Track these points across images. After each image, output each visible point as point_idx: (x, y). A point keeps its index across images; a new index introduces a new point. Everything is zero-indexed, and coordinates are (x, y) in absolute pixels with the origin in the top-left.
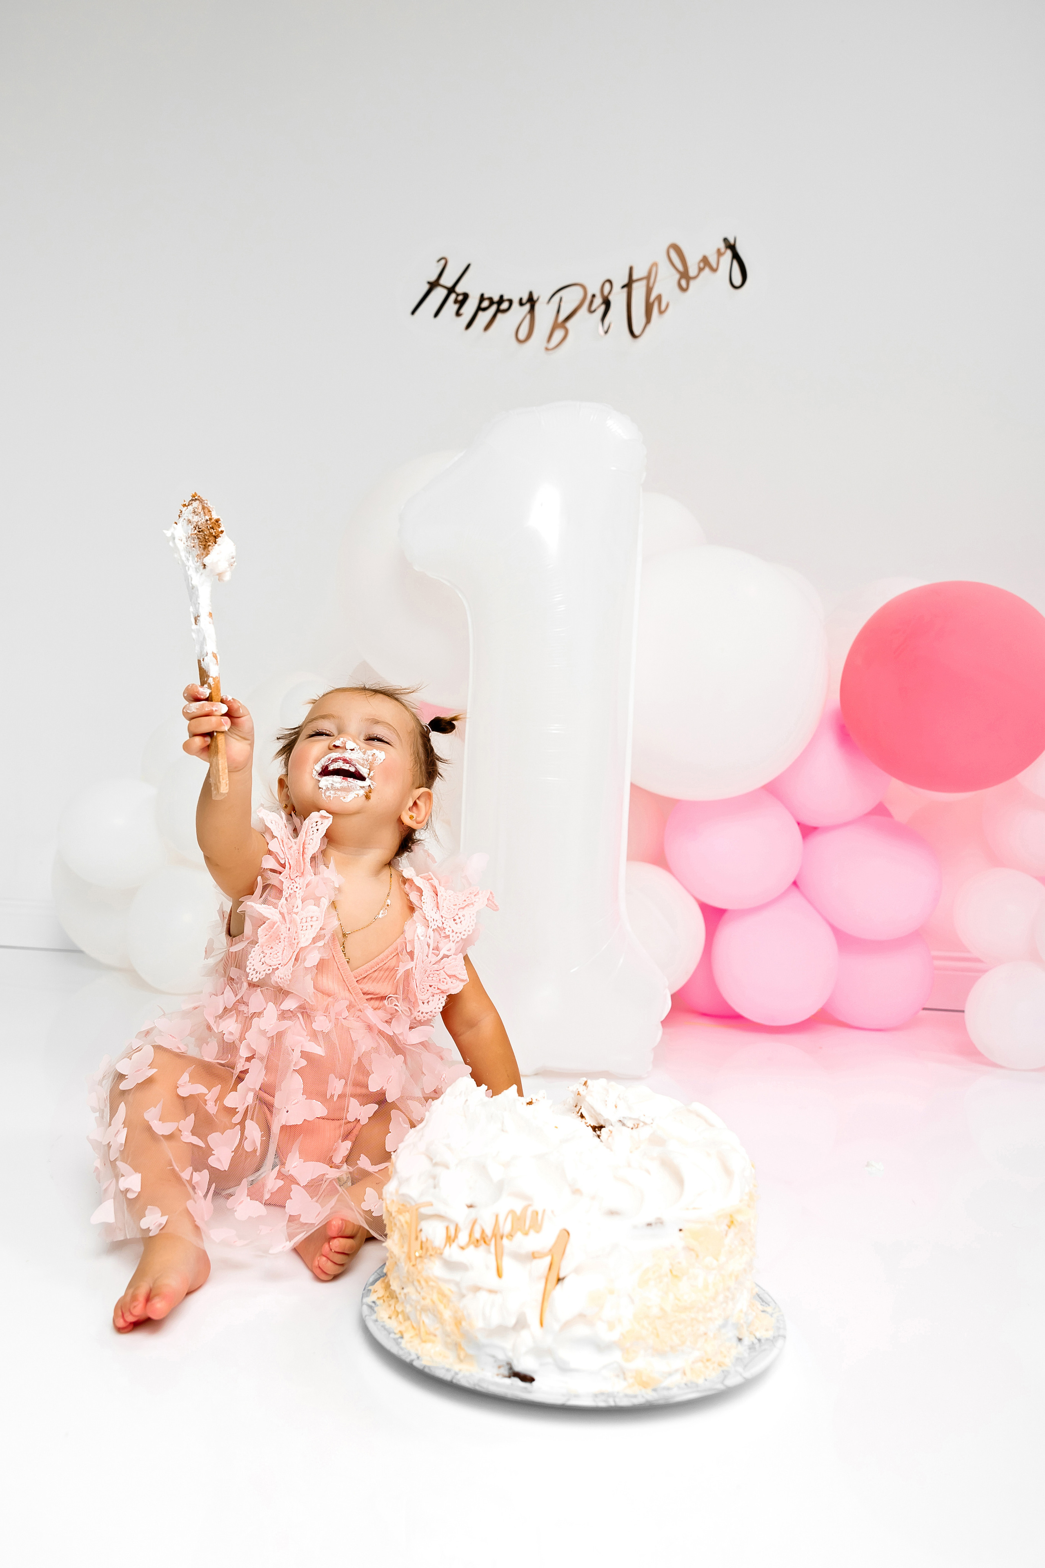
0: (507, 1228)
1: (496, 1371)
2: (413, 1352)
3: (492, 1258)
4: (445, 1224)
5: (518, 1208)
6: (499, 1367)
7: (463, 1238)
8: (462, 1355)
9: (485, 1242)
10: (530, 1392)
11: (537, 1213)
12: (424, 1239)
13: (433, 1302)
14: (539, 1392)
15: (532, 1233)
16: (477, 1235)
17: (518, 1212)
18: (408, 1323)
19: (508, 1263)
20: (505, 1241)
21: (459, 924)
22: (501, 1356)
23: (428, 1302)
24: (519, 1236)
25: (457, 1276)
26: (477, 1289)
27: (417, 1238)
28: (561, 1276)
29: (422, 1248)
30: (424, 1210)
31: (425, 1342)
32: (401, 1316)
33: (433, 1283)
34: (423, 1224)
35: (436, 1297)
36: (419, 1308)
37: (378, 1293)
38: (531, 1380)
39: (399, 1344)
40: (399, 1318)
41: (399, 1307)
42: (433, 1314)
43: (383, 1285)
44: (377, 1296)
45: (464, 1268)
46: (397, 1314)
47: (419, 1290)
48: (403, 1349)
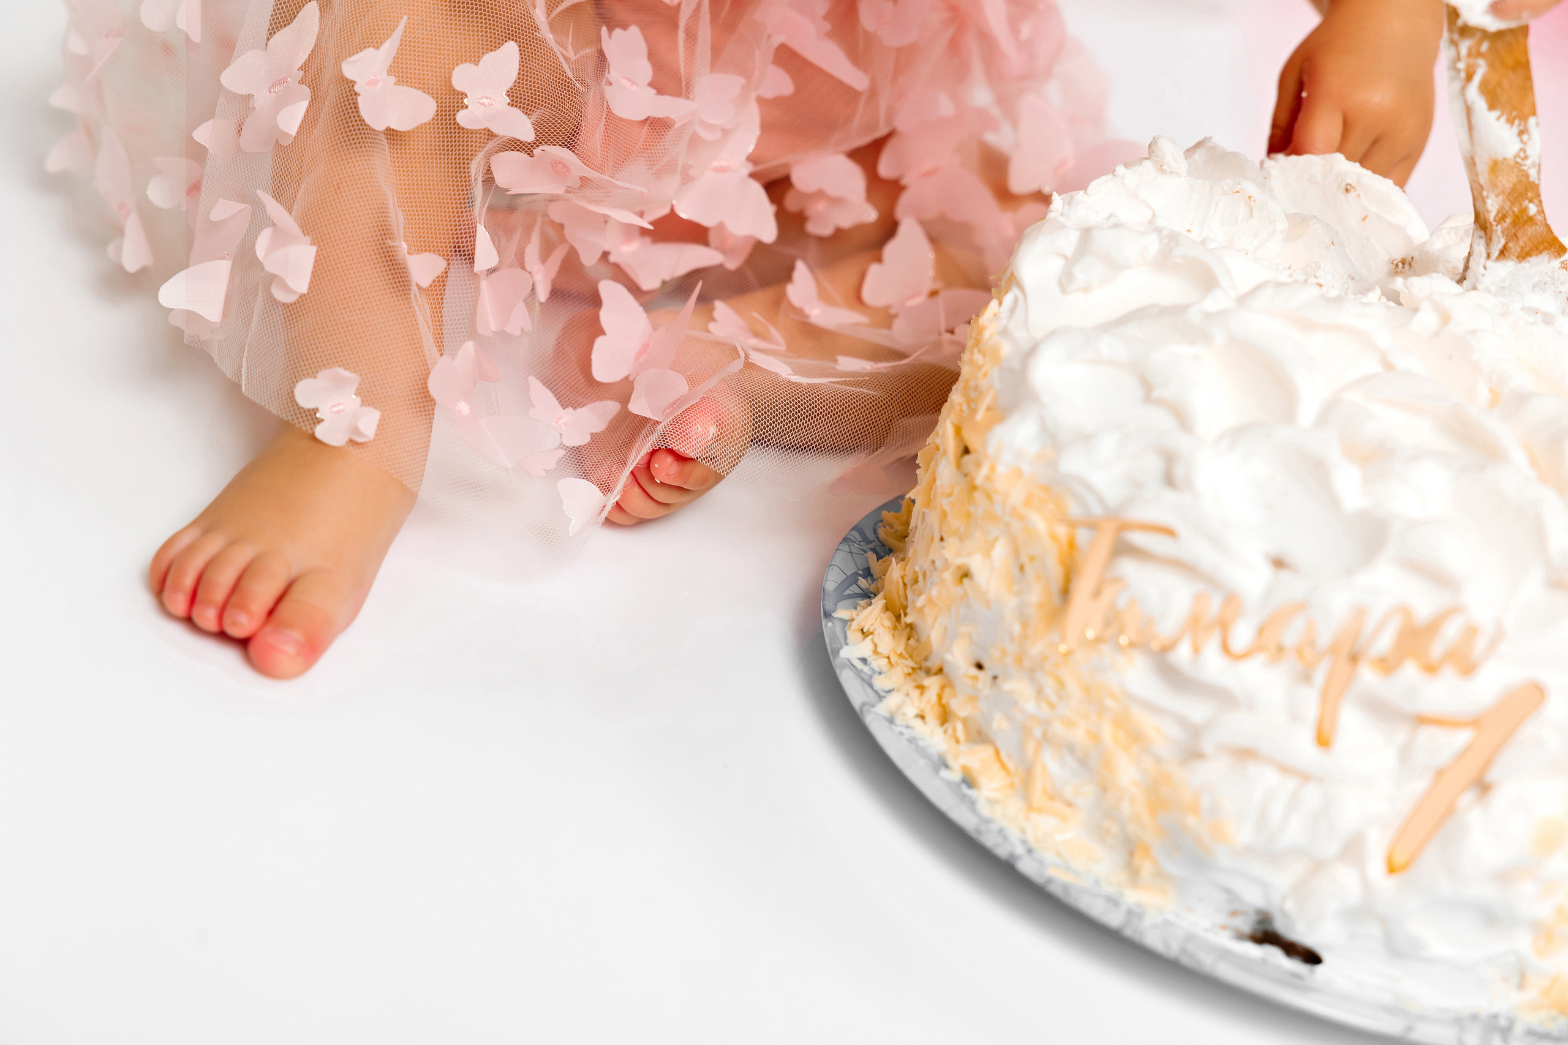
0: (1384, 643)
1: (1221, 919)
2: (1014, 834)
4: (1197, 588)
6: (1234, 914)
7: (1242, 635)
8: (1146, 869)
9: (1299, 656)
11: (1474, 634)
12: (1120, 604)
13: (1097, 740)
15: (1448, 672)
16: (1291, 636)
17: (1421, 616)
18: (985, 753)
20: (1364, 671)
22: (1254, 898)
23: (1079, 735)
24: (1410, 671)
25: (1197, 710)
26: (1245, 754)
27: (1097, 593)
28: (1489, 780)
29: (1107, 623)
30: (1138, 538)
31: (1040, 811)
32: (960, 727)
33: (1110, 703)
34: (1128, 567)
35: (1107, 732)
36: (1038, 732)
37: (876, 641)
38: (1312, 958)
39: (972, 804)
40: (955, 730)
41: (959, 706)
42: (1083, 762)
43: (887, 620)
44: (871, 647)
45: (1224, 698)
46: (945, 716)
47: (1054, 699)
48: (988, 821)
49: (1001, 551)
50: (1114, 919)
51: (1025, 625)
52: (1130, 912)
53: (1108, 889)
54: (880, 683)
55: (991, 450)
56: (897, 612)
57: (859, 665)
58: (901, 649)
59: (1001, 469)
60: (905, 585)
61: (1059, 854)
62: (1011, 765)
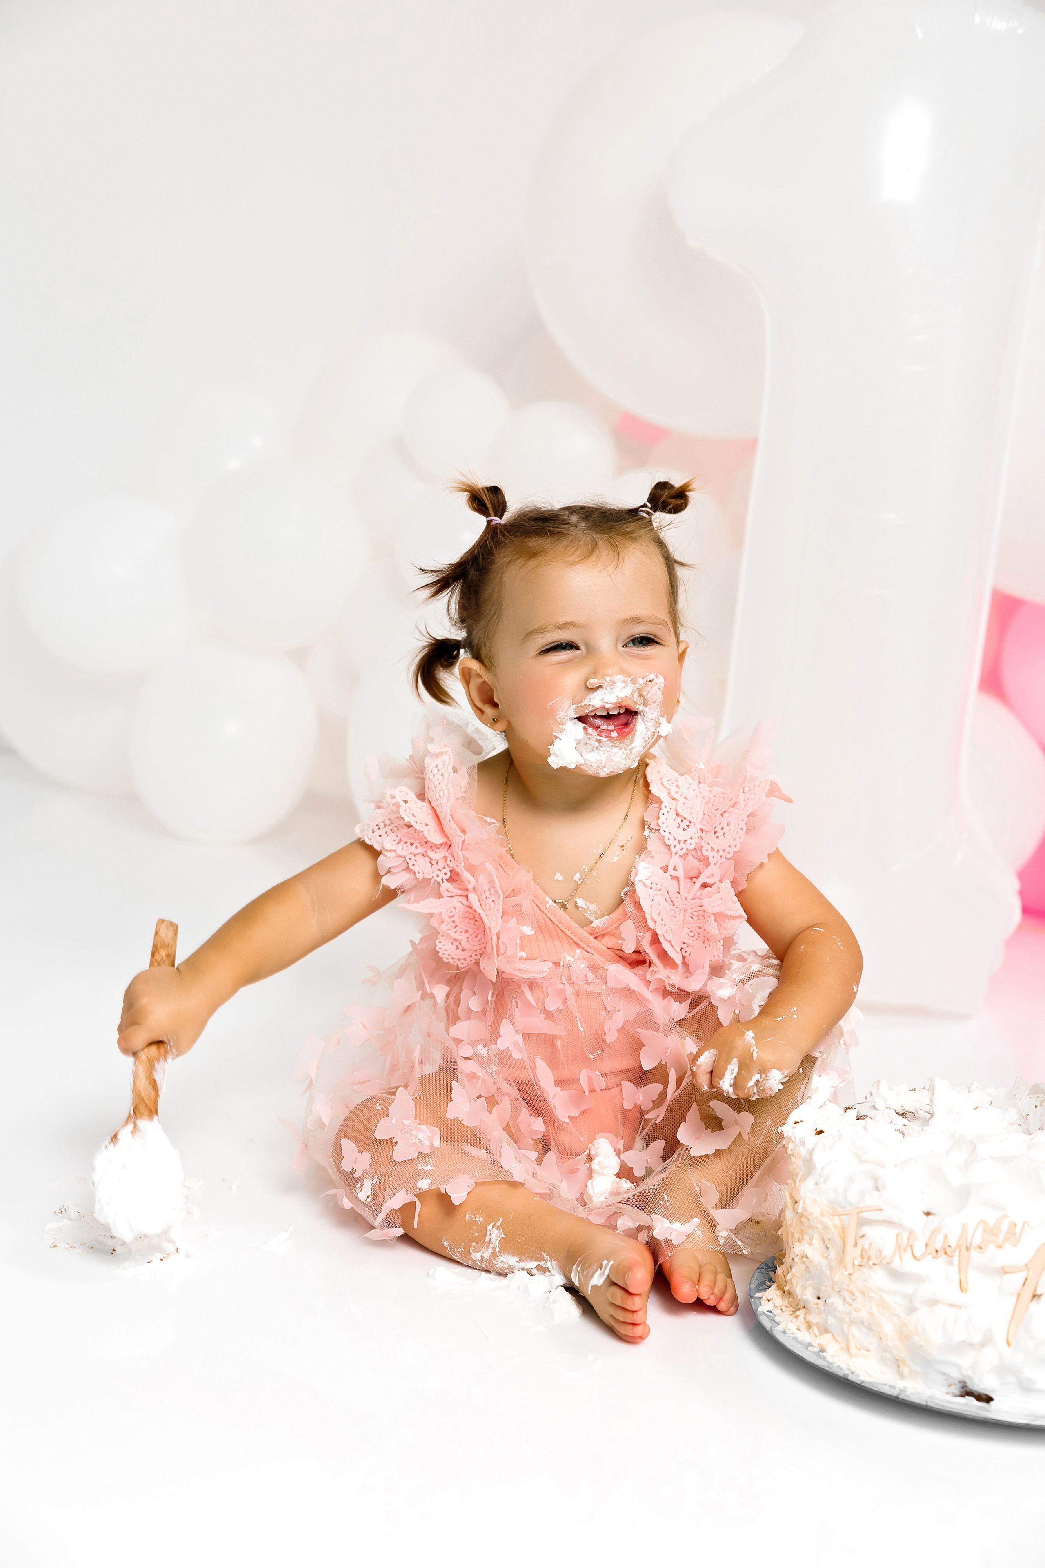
0: (976, 1240)
1: (948, 1388)
2: (844, 1366)
3: (953, 1271)
4: (896, 1231)
5: (991, 1218)
6: (950, 1386)
7: (919, 1249)
8: (906, 1371)
9: (946, 1253)
10: (989, 1411)
11: (1015, 1225)
12: (866, 1247)
13: (872, 1314)
14: (996, 1411)
15: (1008, 1246)
16: (938, 1245)
17: (991, 1223)
18: (828, 1336)
19: (974, 1277)
20: (973, 1253)
21: (721, 837)
22: (956, 1374)
23: (863, 1314)
24: (992, 1248)
25: (908, 1289)
26: (933, 1303)
27: (856, 1245)
28: (1038, 1292)
29: (862, 1257)
30: (866, 1215)
31: (855, 1356)
32: (815, 1328)
33: (872, 1295)
34: (866, 1230)
35: (875, 1310)
36: (847, 1320)
37: (774, 1302)
38: (988, 1399)
39: (824, 1358)
40: (813, 1330)
41: (814, 1319)
42: (869, 1329)
43: (779, 1293)
44: (773, 1305)
45: (917, 1279)
46: (809, 1326)
47: (850, 1301)
48: (832, 1363)
49: (816, 1241)
50: (894, 1393)
51: (831, 1271)
52: (901, 1390)
53: (890, 1383)
54: (777, 1319)
55: (802, 1195)
56: (780, 1288)
57: (768, 1313)
58: (786, 1303)
59: (807, 1202)
60: (784, 1276)
61: (866, 1372)
62: (839, 1339)
